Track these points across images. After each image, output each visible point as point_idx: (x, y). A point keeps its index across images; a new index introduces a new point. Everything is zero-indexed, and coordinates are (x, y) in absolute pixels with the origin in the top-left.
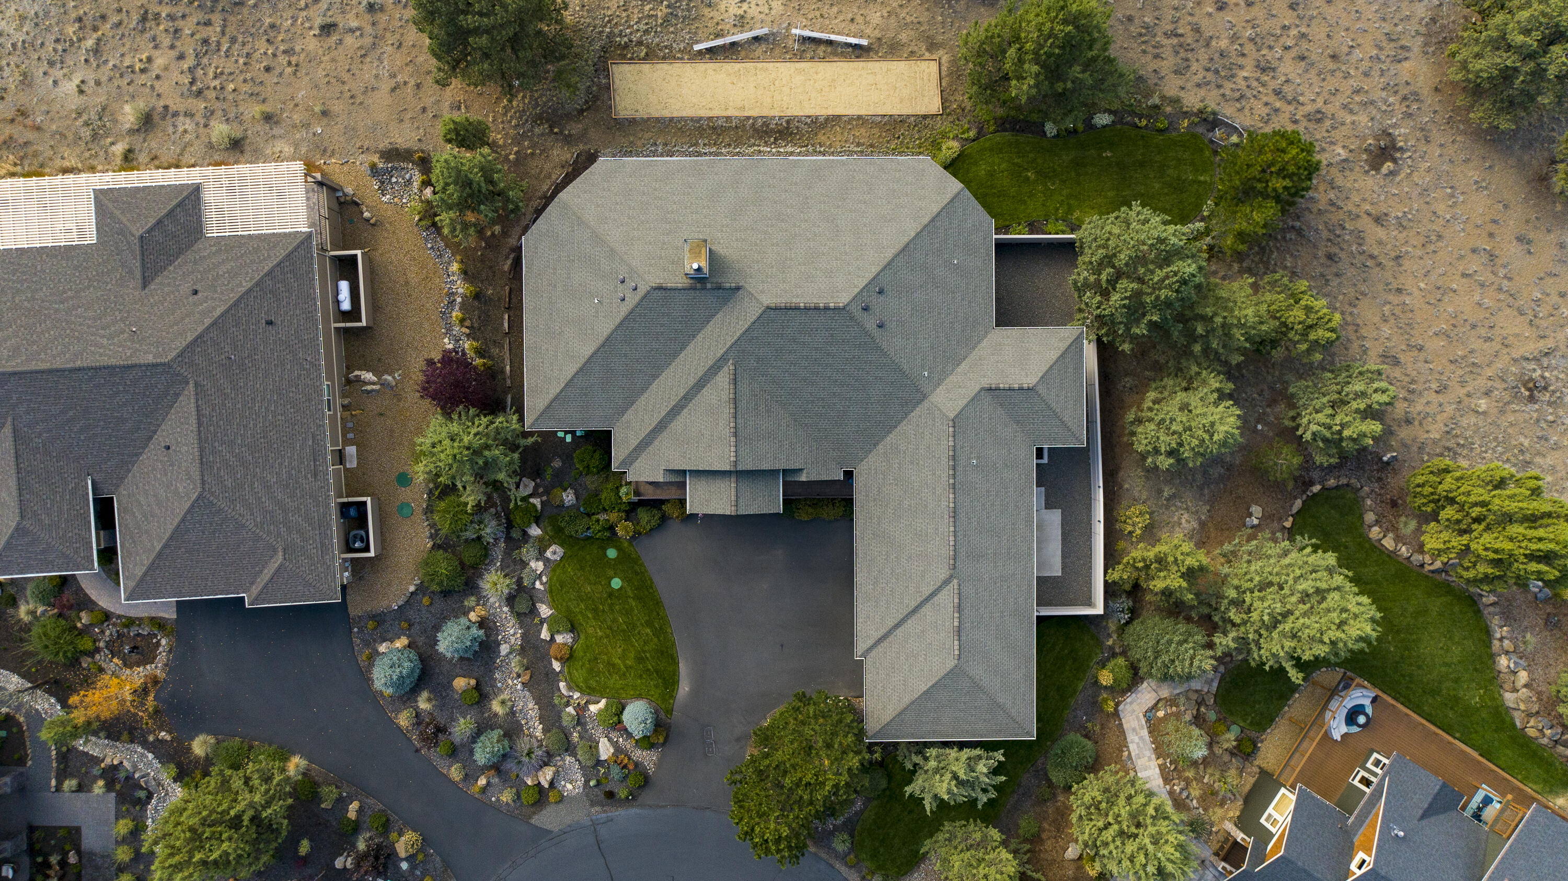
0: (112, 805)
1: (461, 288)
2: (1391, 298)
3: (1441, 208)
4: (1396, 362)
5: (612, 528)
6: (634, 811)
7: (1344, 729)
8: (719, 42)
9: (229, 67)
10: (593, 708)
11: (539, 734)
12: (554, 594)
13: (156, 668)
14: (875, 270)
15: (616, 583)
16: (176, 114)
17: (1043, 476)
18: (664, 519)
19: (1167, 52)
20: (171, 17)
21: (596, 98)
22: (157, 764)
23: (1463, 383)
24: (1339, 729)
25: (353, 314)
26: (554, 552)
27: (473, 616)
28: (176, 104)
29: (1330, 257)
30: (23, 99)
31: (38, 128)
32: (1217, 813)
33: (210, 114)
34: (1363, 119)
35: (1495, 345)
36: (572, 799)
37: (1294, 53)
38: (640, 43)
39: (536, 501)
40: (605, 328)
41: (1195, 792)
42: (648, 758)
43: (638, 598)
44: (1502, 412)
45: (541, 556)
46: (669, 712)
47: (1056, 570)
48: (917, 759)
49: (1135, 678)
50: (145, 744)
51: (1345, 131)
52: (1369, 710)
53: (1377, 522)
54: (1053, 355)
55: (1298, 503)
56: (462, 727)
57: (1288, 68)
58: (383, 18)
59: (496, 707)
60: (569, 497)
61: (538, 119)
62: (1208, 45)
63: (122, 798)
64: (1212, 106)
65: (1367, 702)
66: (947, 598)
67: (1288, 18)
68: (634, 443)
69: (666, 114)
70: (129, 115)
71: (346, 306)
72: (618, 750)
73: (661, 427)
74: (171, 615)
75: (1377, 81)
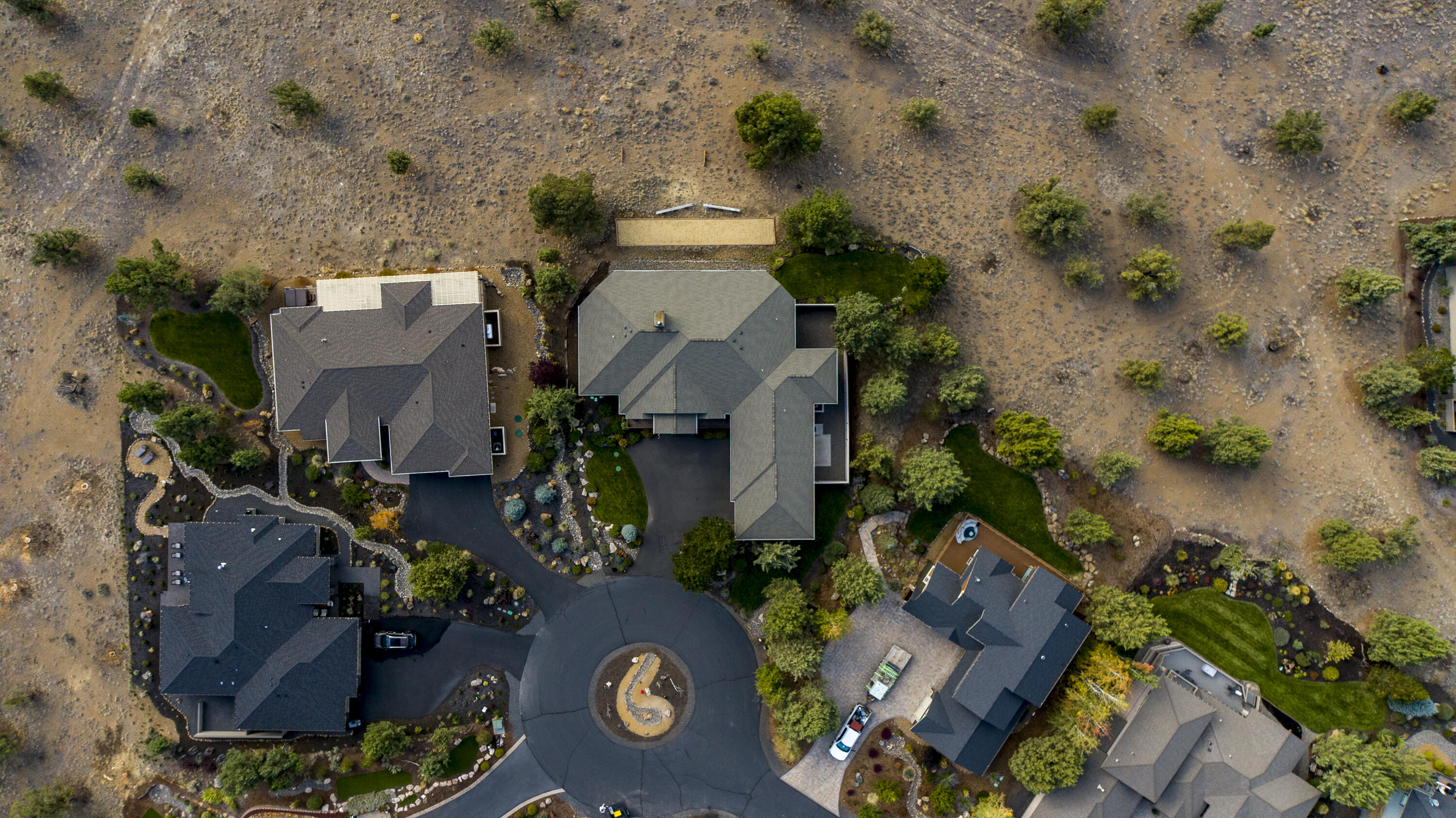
0: (378, 573)
1: (544, 327)
2: (993, 333)
3: (1018, 290)
4: (995, 365)
5: (616, 442)
6: (626, 578)
7: (963, 538)
8: (669, 210)
9: (433, 221)
10: (607, 528)
11: (581, 541)
12: (589, 474)
13: (400, 508)
14: (739, 324)
15: (618, 469)
16: (407, 244)
17: (819, 418)
18: (642, 438)
19: (885, 214)
20: (406, 197)
21: (609, 236)
22: (399, 554)
23: (1028, 375)
24: (960, 538)
25: (495, 340)
26: (589, 454)
27: (550, 484)
28: (407, 238)
29: (964, 314)
30: (335, 236)
31: (342, 250)
32: (904, 580)
33: (424, 243)
34: (980, 247)
35: (1044, 357)
36: (596, 572)
37: (947, 215)
38: (630, 210)
39: (580, 430)
40: (617, 349)
41: (895, 569)
42: (633, 553)
43: (629, 476)
44: (1047, 389)
45: (582, 456)
46: (643, 530)
47: (828, 463)
48: (759, 549)
49: (866, 516)
50: (393, 544)
51: (971, 253)
52: (976, 530)
53: (985, 442)
54: (822, 362)
55: (947, 432)
56: (546, 535)
57: (944, 222)
58: (507, 198)
59: (561, 527)
60: (596, 428)
61: (582, 247)
62: (905, 211)
63: (383, 570)
64: (906, 240)
65: (974, 525)
66: (772, 472)
67: (944, 198)
68: (629, 401)
69: (643, 244)
70: (386, 244)
71: (490, 336)
72: (619, 548)
73: (642, 394)
74: (407, 482)
75: (987, 228)
